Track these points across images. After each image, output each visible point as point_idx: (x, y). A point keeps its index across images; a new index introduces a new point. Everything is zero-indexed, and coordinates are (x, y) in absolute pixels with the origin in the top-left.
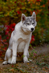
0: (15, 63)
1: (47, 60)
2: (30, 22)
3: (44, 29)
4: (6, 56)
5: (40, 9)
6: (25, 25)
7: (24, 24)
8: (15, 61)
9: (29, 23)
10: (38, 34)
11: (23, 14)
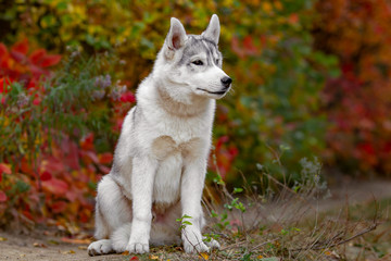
0: (147, 248)
1: (290, 248)
2: (208, 53)
3: (287, 122)
4: (100, 211)
5: (274, 29)
6: (183, 68)
7: (181, 62)
8: (147, 243)
9: (203, 55)
10: (257, 143)
11: (174, 20)
